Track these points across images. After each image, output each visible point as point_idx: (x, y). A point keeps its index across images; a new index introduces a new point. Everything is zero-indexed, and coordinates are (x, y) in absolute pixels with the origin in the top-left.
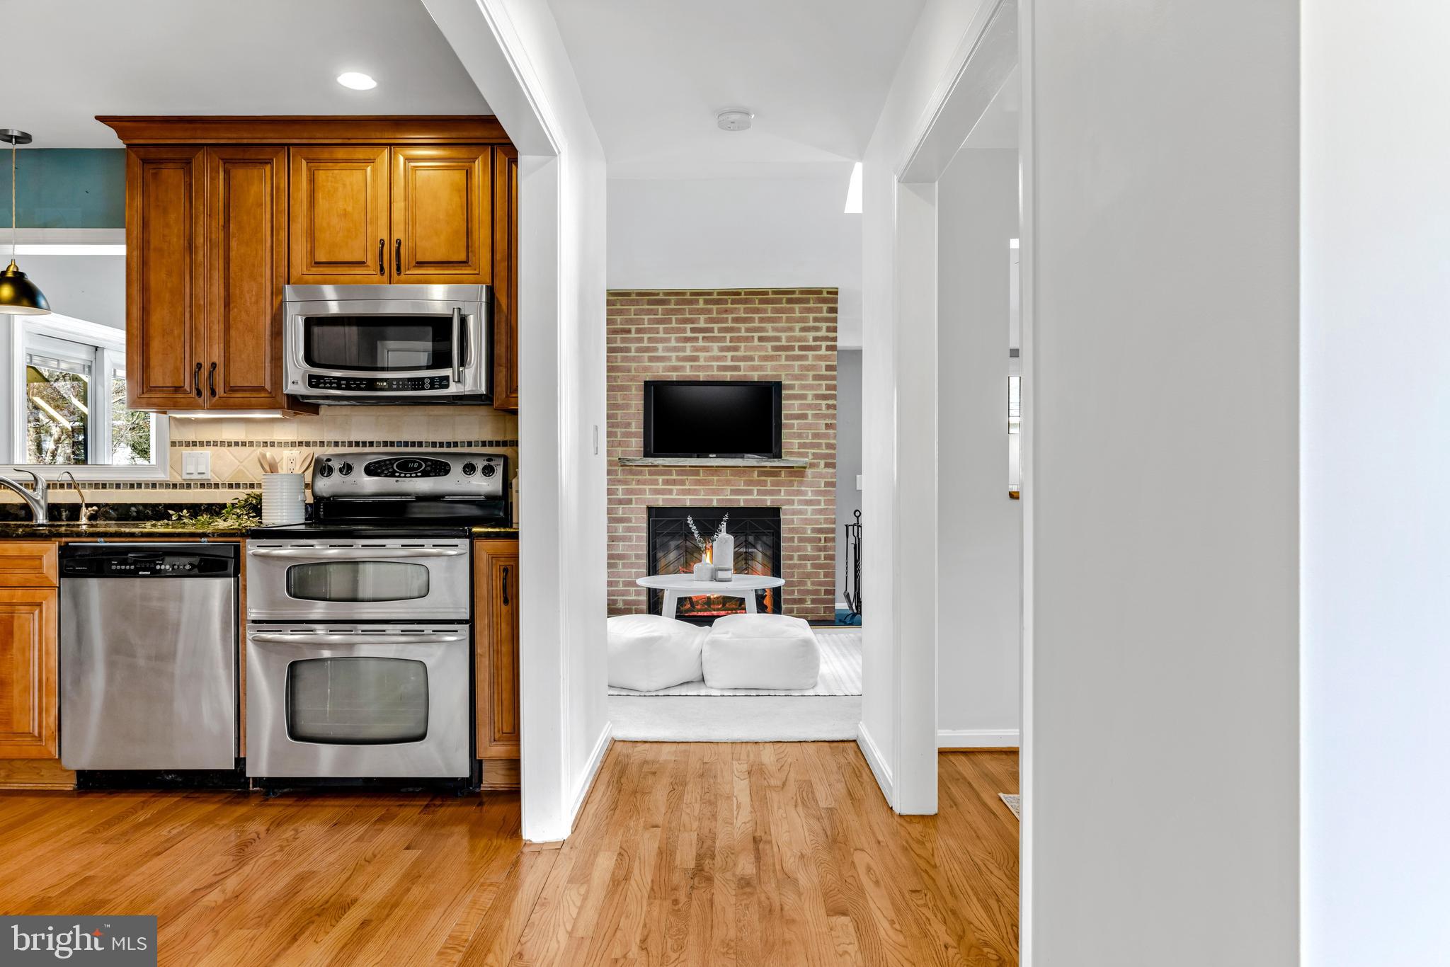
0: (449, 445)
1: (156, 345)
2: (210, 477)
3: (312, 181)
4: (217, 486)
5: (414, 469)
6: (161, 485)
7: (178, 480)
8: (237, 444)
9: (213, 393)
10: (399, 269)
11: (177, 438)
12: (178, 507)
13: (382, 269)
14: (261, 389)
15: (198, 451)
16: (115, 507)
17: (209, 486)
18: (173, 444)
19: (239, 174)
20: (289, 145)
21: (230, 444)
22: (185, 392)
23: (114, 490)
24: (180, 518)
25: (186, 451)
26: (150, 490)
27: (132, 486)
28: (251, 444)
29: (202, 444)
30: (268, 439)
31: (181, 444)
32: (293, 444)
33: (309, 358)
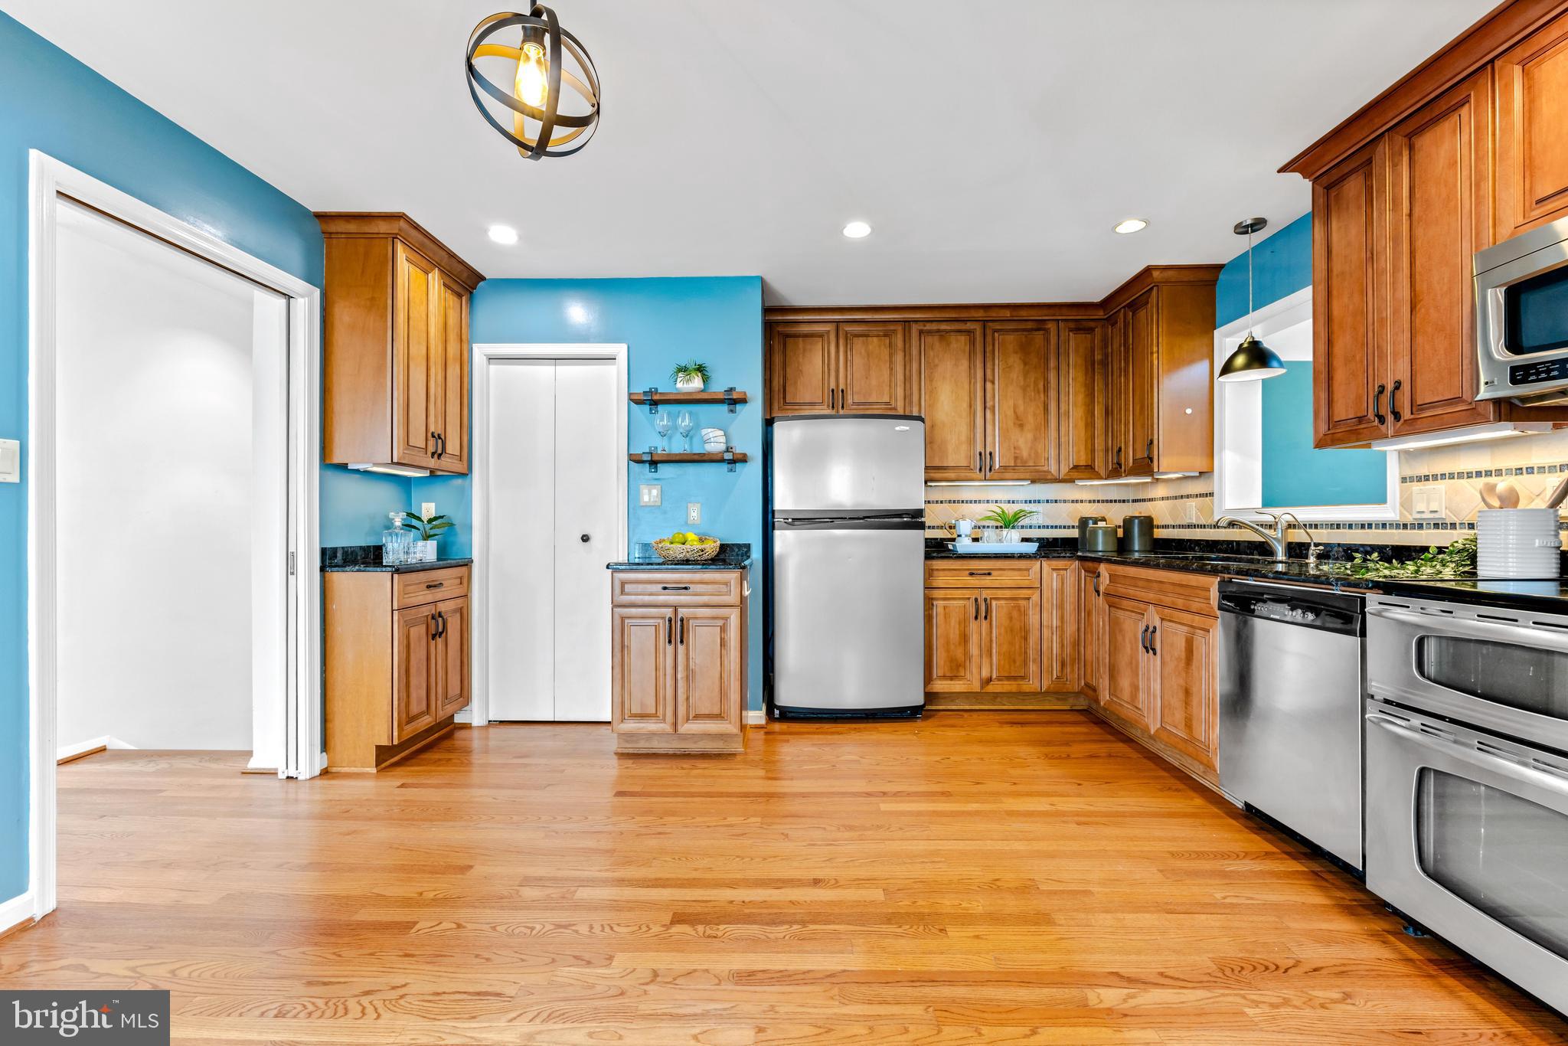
2: (1444, 515)
4: (1453, 526)
6: (1392, 526)
7: (1410, 519)
9: (1397, 417)
11: (1407, 473)
15: (1431, 485)
17: (1444, 526)
18: (1402, 480)
19: (1427, 142)
23: (1347, 531)
25: (1415, 487)
26: (1381, 531)
27: (1363, 526)
29: (1435, 477)
30: (1524, 463)
31: (1412, 480)
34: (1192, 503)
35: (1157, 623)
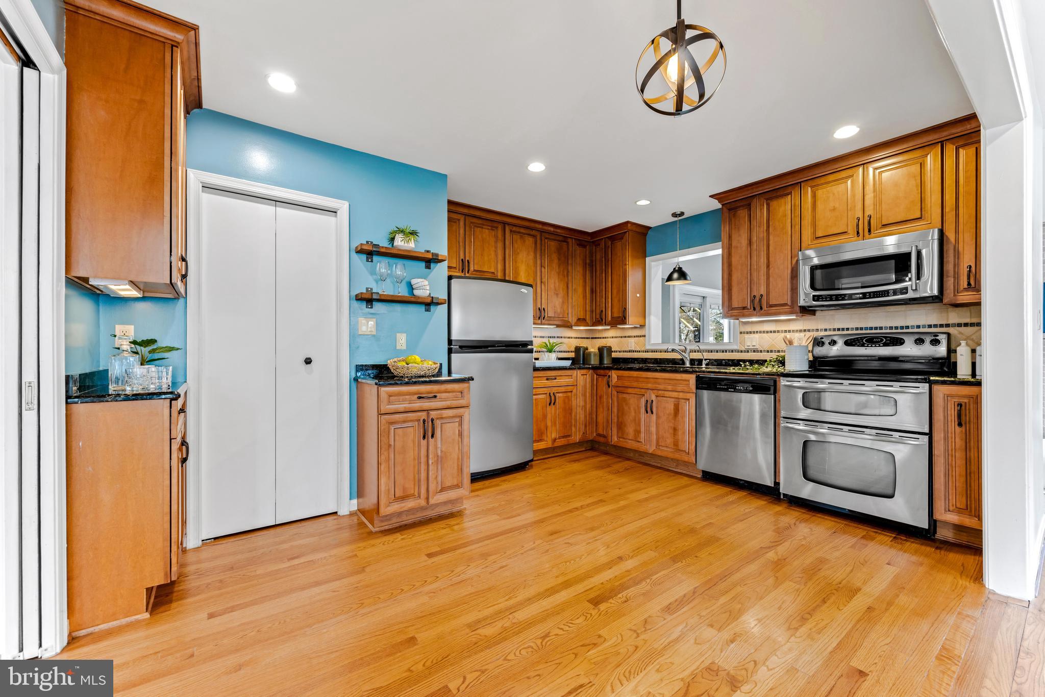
0: (902, 328)
1: (735, 290)
2: (758, 347)
3: (814, 196)
4: (761, 351)
5: (879, 342)
6: (735, 351)
7: (743, 349)
8: (771, 332)
9: (761, 308)
10: (869, 231)
11: (743, 330)
12: (744, 361)
13: (858, 233)
14: (785, 305)
15: (752, 335)
16: (716, 360)
17: (758, 351)
18: (741, 333)
19: (774, 204)
20: (800, 182)
21: (767, 332)
22: (748, 309)
23: (716, 353)
24: (745, 366)
25: (746, 336)
26: (731, 353)
27: (723, 352)
28: (778, 331)
29: (754, 332)
30: (787, 329)
31: (744, 333)
32: (801, 331)
33: (813, 287)
34: (632, 340)
35: (653, 398)
